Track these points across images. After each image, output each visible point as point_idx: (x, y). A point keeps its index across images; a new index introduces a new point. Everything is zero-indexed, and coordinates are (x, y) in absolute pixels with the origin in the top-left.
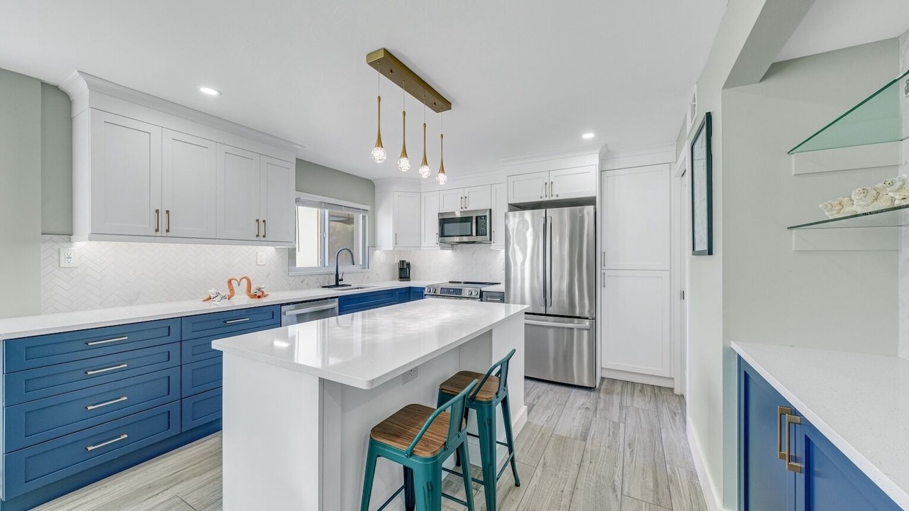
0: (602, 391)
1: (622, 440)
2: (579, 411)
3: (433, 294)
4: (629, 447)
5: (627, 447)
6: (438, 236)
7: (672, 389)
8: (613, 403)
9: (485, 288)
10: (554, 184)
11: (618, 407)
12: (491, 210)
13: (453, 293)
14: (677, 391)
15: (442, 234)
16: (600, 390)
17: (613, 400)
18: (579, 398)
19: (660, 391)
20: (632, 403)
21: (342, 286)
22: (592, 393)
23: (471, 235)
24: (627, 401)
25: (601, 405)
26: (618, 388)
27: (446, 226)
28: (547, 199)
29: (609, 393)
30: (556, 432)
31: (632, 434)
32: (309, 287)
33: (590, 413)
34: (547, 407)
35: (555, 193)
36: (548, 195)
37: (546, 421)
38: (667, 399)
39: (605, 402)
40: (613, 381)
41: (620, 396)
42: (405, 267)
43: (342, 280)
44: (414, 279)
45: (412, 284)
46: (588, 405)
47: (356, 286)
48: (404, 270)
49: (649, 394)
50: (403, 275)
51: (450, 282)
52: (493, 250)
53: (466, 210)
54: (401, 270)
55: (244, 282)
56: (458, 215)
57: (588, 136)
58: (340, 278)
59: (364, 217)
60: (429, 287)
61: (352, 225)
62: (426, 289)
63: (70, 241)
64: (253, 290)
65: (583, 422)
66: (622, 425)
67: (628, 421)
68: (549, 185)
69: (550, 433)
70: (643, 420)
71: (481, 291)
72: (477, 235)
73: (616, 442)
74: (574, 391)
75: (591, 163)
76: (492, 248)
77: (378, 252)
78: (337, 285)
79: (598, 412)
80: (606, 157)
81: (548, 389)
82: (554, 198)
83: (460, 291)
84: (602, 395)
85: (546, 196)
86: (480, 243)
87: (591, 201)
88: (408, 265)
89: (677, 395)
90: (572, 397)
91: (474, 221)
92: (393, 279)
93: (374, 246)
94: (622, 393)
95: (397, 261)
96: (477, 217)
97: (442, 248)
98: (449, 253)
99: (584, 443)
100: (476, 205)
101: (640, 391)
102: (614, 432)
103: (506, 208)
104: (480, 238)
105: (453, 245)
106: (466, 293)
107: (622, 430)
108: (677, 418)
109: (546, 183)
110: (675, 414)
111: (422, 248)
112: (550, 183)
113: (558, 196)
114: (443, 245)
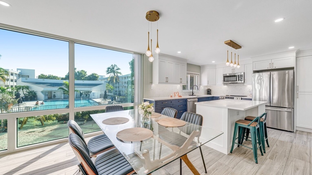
2: (288, 137)
3: (223, 98)
9: (242, 97)
10: (274, 64)
12: (244, 73)
15: (224, 81)
16: (296, 133)
17: (303, 136)
21: (194, 95)
22: (292, 133)
23: (236, 81)
24: (310, 137)
25: (297, 137)
26: (305, 133)
27: (226, 78)
29: (301, 134)
30: (279, 139)
32: (186, 95)
33: (293, 138)
39: (299, 136)
40: (302, 131)
43: (194, 94)
44: (213, 94)
45: (212, 96)
46: (291, 136)
47: (197, 95)
48: (209, 92)
51: (226, 95)
53: (234, 73)
55: (177, 93)
57: (291, 48)
59: (198, 76)
62: (220, 97)
63: (152, 84)
64: (179, 95)
65: (289, 139)
75: (292, 55)
76: (244, 85)
77: (201, 86)
78: (193, 95)
80: (298, 53)
83: (233, 98)
84: (298, 134)
85: (270, 68)
86: (239, 83)
87: (292, 68)
88: (211, 90)
92: (205, 94)
94: (307, 135)
95: (206, 89)
96: (239, 75)
98: (226, 86)
99: (292, 143)
100: (238, 71)
103: (252, 72)
106: (235, 98)
109: (270, 63)
111: (216, 85)
112: (272, 63)
113: (275, 67)
114: (224, 84)
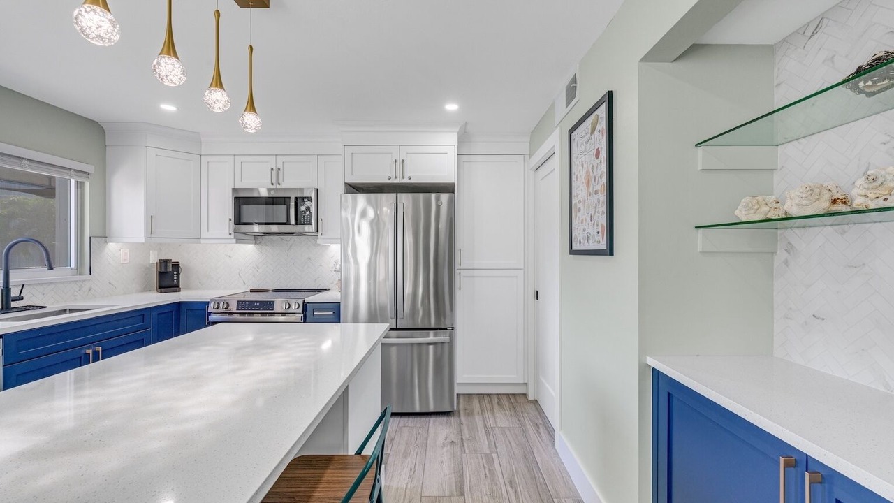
0: (461, 412)
1: (501, 480)
2: (445, 449)
3: (224, 311)
4: (512, 487)
5: (509, 488)
6: (232, 222)
7: (525, 395)
8: (477, 428)
9: (311, 298)
10: (405, 162)
11: (483, 432)
12: (317, 190)
13: (259, 307)
14: (531, 397)
15: (238, 220)
16: (458, 411)
17: (476, 422)
18: (439, 430)
19: (516, 400)
20: (496, 422)
21: (19, 309)
22: (453, 420)
23: (288, 223)
24: (491, 422)
25: (466, 435)
26: (476, 405)
27: (245, 208)
28: (397, 181)
29: (470, 414)
30: (426, 493)
31: (508, 467)
33: (457, 448)
34: (406, 454)
35: (407, 174)
36: (398, 175)
37: (410, 477)
38: (525, 409)
39: (468, 426)
40: (469, 396)
41: (481, 416)
42: (170, 269)
43: (20, 298)
44: (188, 288)
45: (183, 296)
46: (452, 437)
48: (168, 276)
49: (507, 405)
50: (166, 283)
51: (252, 291)
52: (319, 245)
53: (278, 187)
54: (161, 275)
56: (264, 193)
57: (452, 107)
58: (14, 292)
59: (80, 185)
60: (216, 301)
61: (51, 201)
62: (211, 305)
65: (452, 465)
66: (495, 456)
67: (500, 448)
68: (400, 163)
69: (419, 497)
70: (513, 443)
71: (304, 302)
72: (297, 224)
73: (497, 484)
74: (432, 419)
75: (449, 141)
76: (319, 241)
77: (112, 247)
78: (5, 309)
79: (465, 444)
80: (464, 138)
81: (401, 424)
82: (406, 180)
83: (268, 305)
84: (463, 418)
85: (396, 178)
86: (301, 234)
87: (448, 188)
88: (176, 266)
89: (531, 402)
90: (431, 431)
91: (292, 204)
92: (146, 289)
93: (104, 234)
94: (481, 411)
95: (154, 259)
96: (296, 199)
97: (239, 241)
98: (250, 248)
99: (462, 497)
100: (294, 181)
101: (499, 404)
102: (490, 470)
103: (342, 188)
104: (299, 228)
105: (256, 238)
106: (279, 306)
107: (496, 462)
108: (542, 430)
109: (396, 161)
110: (537, 426)
111: (202, 241)
112: (401, 161)
113: (410, 178)
114: (240, 237)
